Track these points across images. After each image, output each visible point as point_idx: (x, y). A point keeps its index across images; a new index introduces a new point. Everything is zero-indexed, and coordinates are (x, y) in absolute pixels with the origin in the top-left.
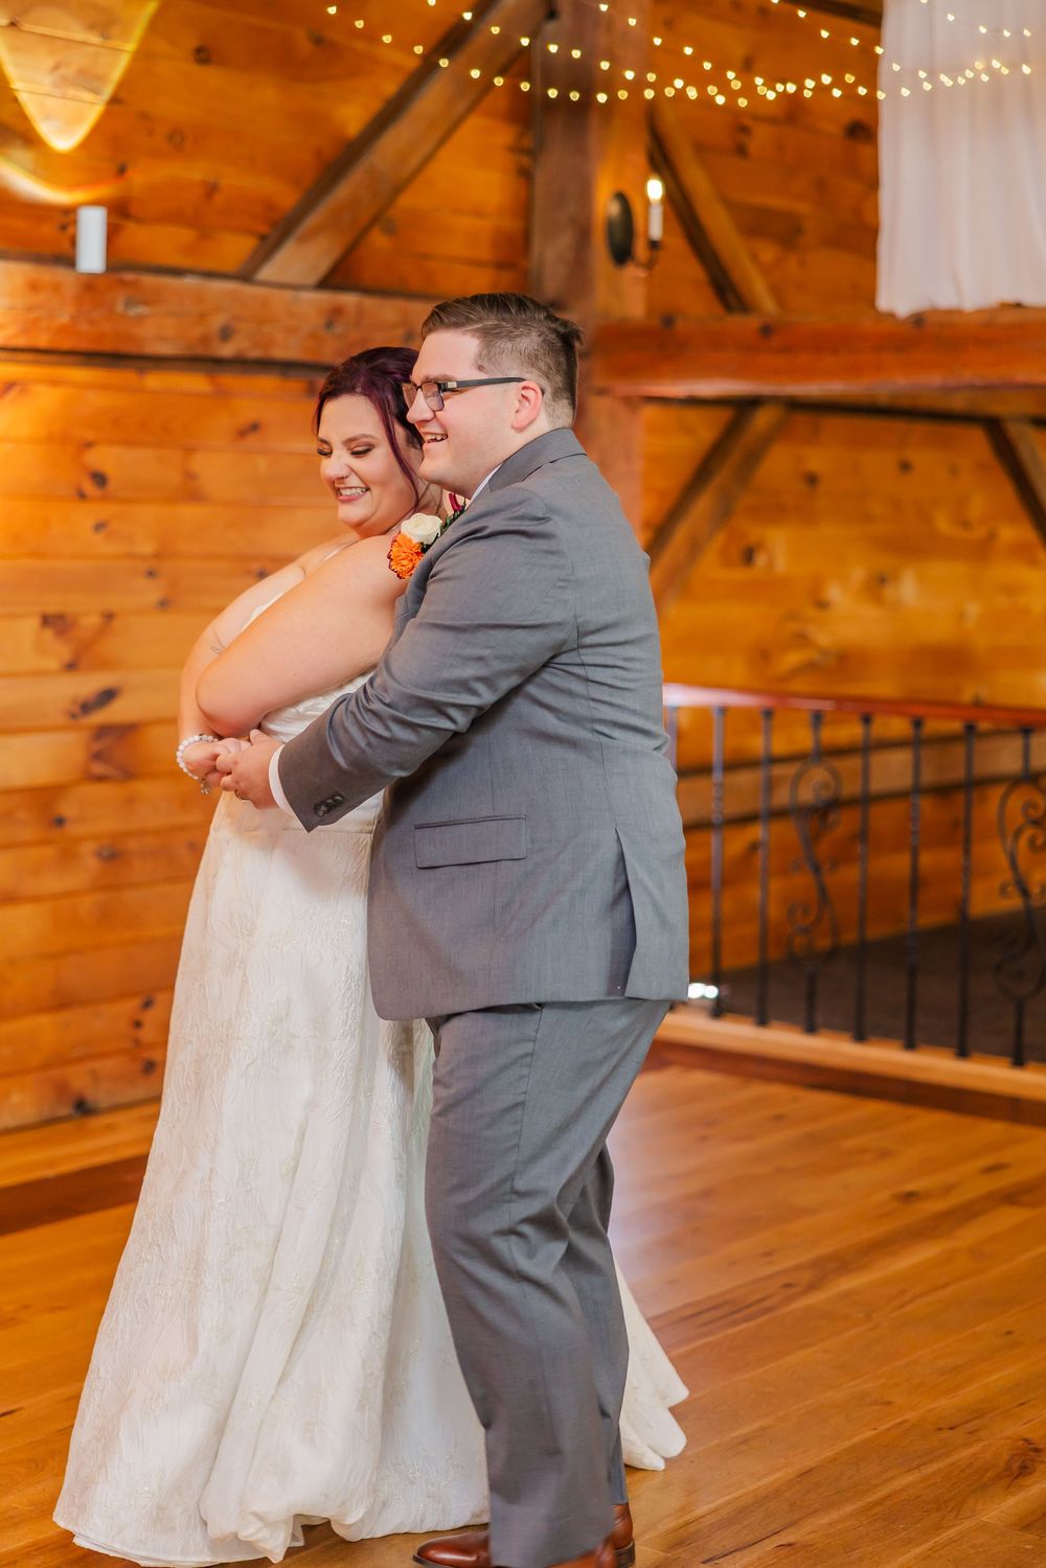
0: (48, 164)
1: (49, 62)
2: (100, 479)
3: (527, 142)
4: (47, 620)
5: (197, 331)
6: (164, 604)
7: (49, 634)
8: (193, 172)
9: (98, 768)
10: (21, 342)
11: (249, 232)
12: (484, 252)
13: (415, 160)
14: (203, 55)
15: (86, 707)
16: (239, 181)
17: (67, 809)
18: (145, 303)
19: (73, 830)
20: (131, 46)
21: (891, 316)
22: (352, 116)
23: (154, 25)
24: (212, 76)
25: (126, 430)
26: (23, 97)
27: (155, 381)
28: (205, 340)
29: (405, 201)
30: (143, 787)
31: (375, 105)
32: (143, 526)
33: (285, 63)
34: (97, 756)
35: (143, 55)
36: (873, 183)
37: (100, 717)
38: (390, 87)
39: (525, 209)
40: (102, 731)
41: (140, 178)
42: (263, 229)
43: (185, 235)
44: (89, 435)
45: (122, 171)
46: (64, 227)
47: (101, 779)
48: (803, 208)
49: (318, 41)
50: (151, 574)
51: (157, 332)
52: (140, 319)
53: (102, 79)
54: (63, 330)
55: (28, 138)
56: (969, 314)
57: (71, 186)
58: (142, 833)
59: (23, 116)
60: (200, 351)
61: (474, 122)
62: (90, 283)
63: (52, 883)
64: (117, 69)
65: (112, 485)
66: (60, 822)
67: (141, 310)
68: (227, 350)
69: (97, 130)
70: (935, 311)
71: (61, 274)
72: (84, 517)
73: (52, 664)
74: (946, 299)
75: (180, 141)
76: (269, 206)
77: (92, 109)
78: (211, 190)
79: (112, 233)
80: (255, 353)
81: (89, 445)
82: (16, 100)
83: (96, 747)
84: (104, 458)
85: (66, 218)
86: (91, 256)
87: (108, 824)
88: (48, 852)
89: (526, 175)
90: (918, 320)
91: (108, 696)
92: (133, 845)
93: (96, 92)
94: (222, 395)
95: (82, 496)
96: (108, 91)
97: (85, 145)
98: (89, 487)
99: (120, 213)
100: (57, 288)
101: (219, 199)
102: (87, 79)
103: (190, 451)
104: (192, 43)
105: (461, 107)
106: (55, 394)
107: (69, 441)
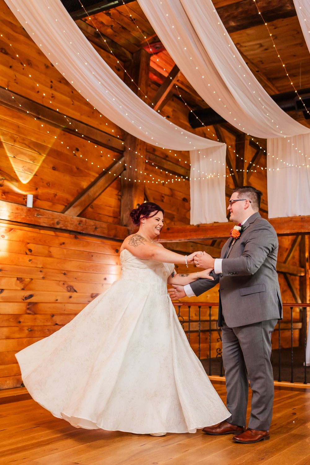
0: (21, 186)
1: (21, 166)
2: (30, 251)
3: (120, 194)
4: (18, 279)
5: (52, 222)
6: (43, 278)
7: (18, 282)
8: (52, 191)
9: (28, 311)
10: (14, 220)
11: (63, 205)
12: (111, 215)
13: (97, 194)
14: (54, 168)
15: (26, 298)
16: (60, 194)
17: (21, 320)
18: (41, 215)
19: (22, 324)
20: (39, 165)
21: (193, 225)
22: (85, 185)
23: (44, 161)
24: (56, 173)
25: (37, 241)
26: (16, 172)
27: (42, 232)
28: (53, 224)
29: (95, 202)
30: (38, 316)
31: (90, 183)
32: (40, 261)
33: (70, 172)
34: (28, 309)
35: (42, 167)
36: (189, 209)
37: (29, 301)
38: (92, 180)
39: (120, 207)
40: (29, 303)
41: (40, 191)
42: (66, 204)
43: (50, 204)
44: (28, 241)
45: (37, 189)
46: (24, 199)
47: (29, 314)
48: (175, 213)
49: (78, 169)
50: (41, 271)
51: (43, 221)
52: (40, 218)
53: (33, 170)
54: (23, 218)
55: (17, 180)
56: (208, 224)
57: (26, 191)
58: (38, 326)
59: (16, 176)
60: (52, 226)
61: (109, 189)
62: (29, 209)
63: (17, 335)
64: (36, 168)
65: (33, 252)
66: (20, 322)
67: (40, 216)
68: (58, 227)
69: (31, 180)
70: (201, 224)
71: (23, 207)
72: (27, 258)
73: (19, 288)
74: (204, 222)
75: (49, 185)
76: (67, 200)
77: (31, 177)
78: (55, 195)
79: (34, 202)
80: (64, 228)
81: (28, 243)
82: (15, 172)
83: (28, 307)
84: (31, 246)
85: (25, 197)
86: (30, 204)
87: (30, 324)
88: (17, 329)
89: (120, 200)
90: (198, 226)
91: (31, 296)
92: (36, 328)
93: (32, 173)
94: (57, 236)
95: (27, 254)
96: (34, 173)
97: (29, 183)
98: (28, 252)
99: (36, 198)
100: (22, 210)
101: (57, 197)
102: (30, 170)
103: (50, 247)
104: (52, 166)
105: (107, 185)
106: (21, 232)
107: (24, 242)
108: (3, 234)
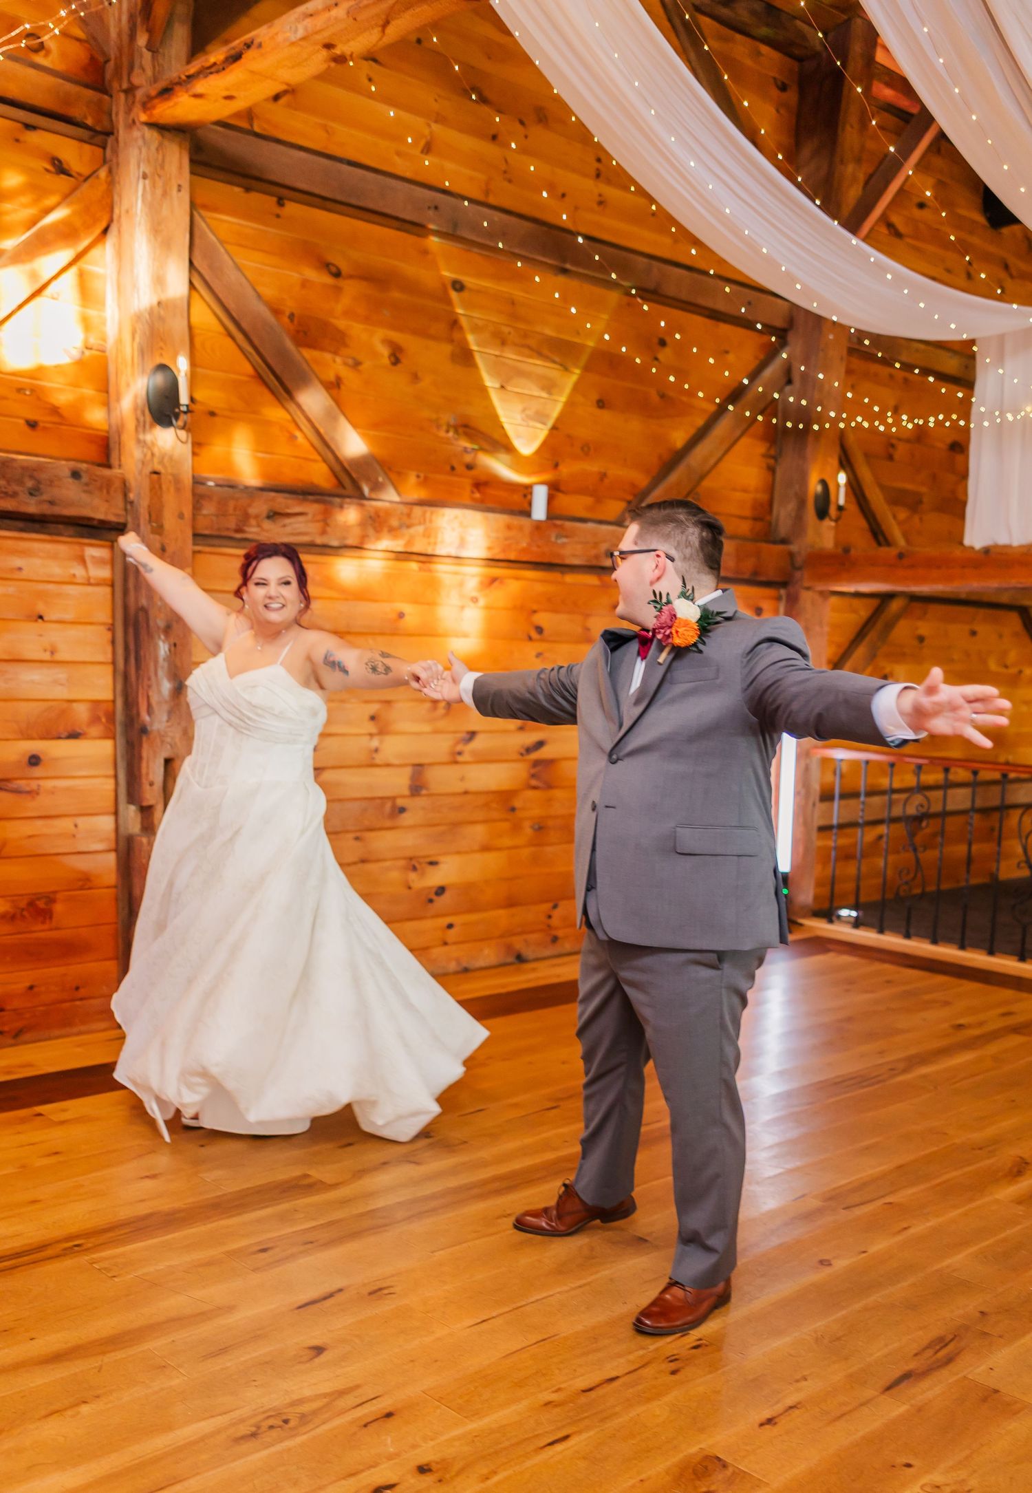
0: (519, 462)
1: (520, 407)
2: (539, 630)
3: (772, 452)
5: (593, 552)
8: (593, 467)
9: (534, 782)
10: (501, 556)
11: (622, 499)
12: (747, 512)
13: (712, 462)
14: (601, 404)
15: (529, 750)
16: (618, 472)
17: (517, 803)
18: (566, 537)
19: (519, 814)
20: (563, 399)
21: (972, 548)
22: (679, 438)
23: (576, 388)
24: (606, 415)
25: (553, 604)
26: (506, 426)
27: (570, 578)
28: (597, 557)
29: (706, 483)
30: (558, 793)
31: (692, 431)
32: (562, 655)
33: (643, 407)
34: (533, 776)
35: (570, 404)
36: (965, 475)
37: (535, 756)
38: (700, 422)
39: (771, 489)
40: (536, 763)
41: (566, 470)
42: (630, 498)
43: (588, 500)
44: (535, 607)
45: (556, 466)
46: (525, 496)
47: (535, 788)
48: (924, 489)
49: (662, 396)
51: (573, 552)
52: (564, 545)
53: (548, 416)
54: (524, 550)
55: (508, 448)
56: (1015, 548)
57: (529, 474)
58: (556, 817)
59: (506, 436)
60: (594, 563)
61: (745, 441)
62: (538, 526)
63: (507, 841)
64: (556, 411)
65: (546, 633)
66: (513, 809)
67: (564, 540)
69: (545, 444)
70: (996, 546)
71: (523, 521)
72: (531, 649)
73: (512, 726)
74: (1003, 540)
75: (588, 450)
76: (633, 485)
77: (542, 433)
78: (603, 476)
79: (550, 499)
81: (535, 612)
82: (503, 428)
83: (533, 771)
84: (542, 619)
85: (527, 490)
86: (539, 511)
87: (537, 812)
88: (505, 826)
89: (772, 470)
90: (987, 551)
91: (540, 744)
92: (550, 823)
93: (544, 424)
94: (605, 586)
95: (530, 639)
96: (550, 423)
97: (538, 452)
98: (534, 634)
99: (555, 489)
100: (521, 528)
101: (606, 481)
102: (540, 417)
103: (587, 616)
104: (595, 397)
105: (738, 433)
106: (518, 584)
107: (524, 609)
108: (474, 594)
